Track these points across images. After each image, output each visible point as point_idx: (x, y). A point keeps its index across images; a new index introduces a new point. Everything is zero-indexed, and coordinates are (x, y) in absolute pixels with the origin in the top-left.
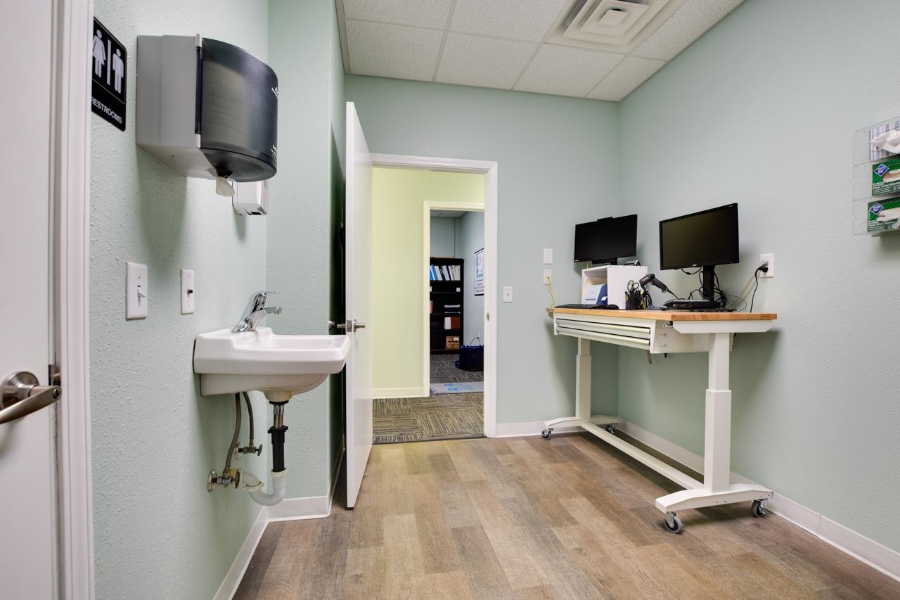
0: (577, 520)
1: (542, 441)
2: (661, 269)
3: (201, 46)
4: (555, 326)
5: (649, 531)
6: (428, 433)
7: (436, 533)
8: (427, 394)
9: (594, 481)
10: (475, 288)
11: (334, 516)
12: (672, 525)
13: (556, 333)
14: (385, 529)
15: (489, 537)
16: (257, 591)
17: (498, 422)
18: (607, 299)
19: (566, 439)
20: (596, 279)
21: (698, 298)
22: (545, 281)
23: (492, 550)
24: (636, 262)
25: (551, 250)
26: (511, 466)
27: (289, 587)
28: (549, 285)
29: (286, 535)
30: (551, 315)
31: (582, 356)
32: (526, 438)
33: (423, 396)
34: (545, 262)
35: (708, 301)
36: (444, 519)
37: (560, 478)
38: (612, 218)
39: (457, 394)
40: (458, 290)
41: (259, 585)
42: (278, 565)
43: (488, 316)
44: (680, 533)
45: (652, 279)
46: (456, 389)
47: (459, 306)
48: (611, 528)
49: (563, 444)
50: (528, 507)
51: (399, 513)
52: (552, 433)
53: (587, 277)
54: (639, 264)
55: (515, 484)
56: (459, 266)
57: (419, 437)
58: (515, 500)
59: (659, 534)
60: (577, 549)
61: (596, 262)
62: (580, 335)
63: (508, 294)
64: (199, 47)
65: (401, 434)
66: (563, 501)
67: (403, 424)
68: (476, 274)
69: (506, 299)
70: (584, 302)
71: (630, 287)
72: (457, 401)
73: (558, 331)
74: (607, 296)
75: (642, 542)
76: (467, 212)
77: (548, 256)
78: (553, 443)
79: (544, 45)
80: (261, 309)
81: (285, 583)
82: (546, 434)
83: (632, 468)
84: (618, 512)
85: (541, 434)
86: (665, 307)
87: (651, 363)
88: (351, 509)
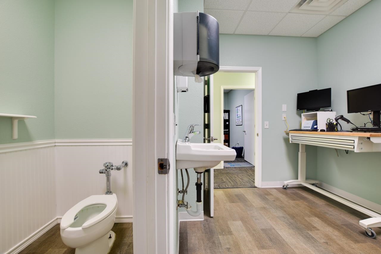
0: (318, 228)
1: (283, 190)
2: (348, 113)
3: (199, 16)
4: (290, 139)
5: (357, 236)
6: (230, 185)
7: (254, 230)
8: (223, 168)
9: (317, 210)
10: (236, 122)
11: (205, 220)
12: (370, 234)
13: (290, 142)
14: (231, 227)
15: (280, 234)
16: (188, 252)
17: (262, 181)
18: (317, 127)
19: (294, 189)
20: (308, 118)
21: (370, 126)
22: (283, 119)
23: (284, 240)
24: (330, 110)
25: (286, 105)
26: (274, 201)
27: (200, 251)
28: (285, 121)
29: (189, 227)
30: (288, 134)
31: (301, 152)
32: (275, 188)
33: (221, 168)
34: (283, 111)
35: (378, 127)
36: (255, 224)
37: (300, 208)
38: (317, 90)
39: (235, 167)
40: (227, 123)
41: (187, 249)
42: (192, 241)
43: (258, 135)
44: (375, 238)
45: (342, 117)
46: (234, 166)
47: (228, 130)
48: (336, 233)
49: (293, 192)
50: (292, 221)
51: (234, 220)
52: (288, 186)
53: (304, 117)
54: (332, 111)
55: (280, 209)
56: (228, 113)
57: (227, 186)
58: (283, 217)
59: (362, 238)
60: (325, 242)
61: (309, 110)
62: (300, 143)
63: (267, 125)
64: (198, 16)
65: (219, 185)
66: (307, 218)
67: (217, 180)
68: (237, 117)
69: (266, 127)
70: (303, 128)
71: (328, 121)
72: (237, 171)
73: (292, 141)
74: (317, 125)
75: (356, 241)
76: (232, 90)
77: (284, 107)
78: (288, 191)
79: (289, 14)
80: (193, 132)
81: (198, 249)
82: (285, 187)
83: (333, 204)
84: (336, 225)
85: (282, 187)
86: (352, 131)
87: (338, 156)
88: (212, 217)
